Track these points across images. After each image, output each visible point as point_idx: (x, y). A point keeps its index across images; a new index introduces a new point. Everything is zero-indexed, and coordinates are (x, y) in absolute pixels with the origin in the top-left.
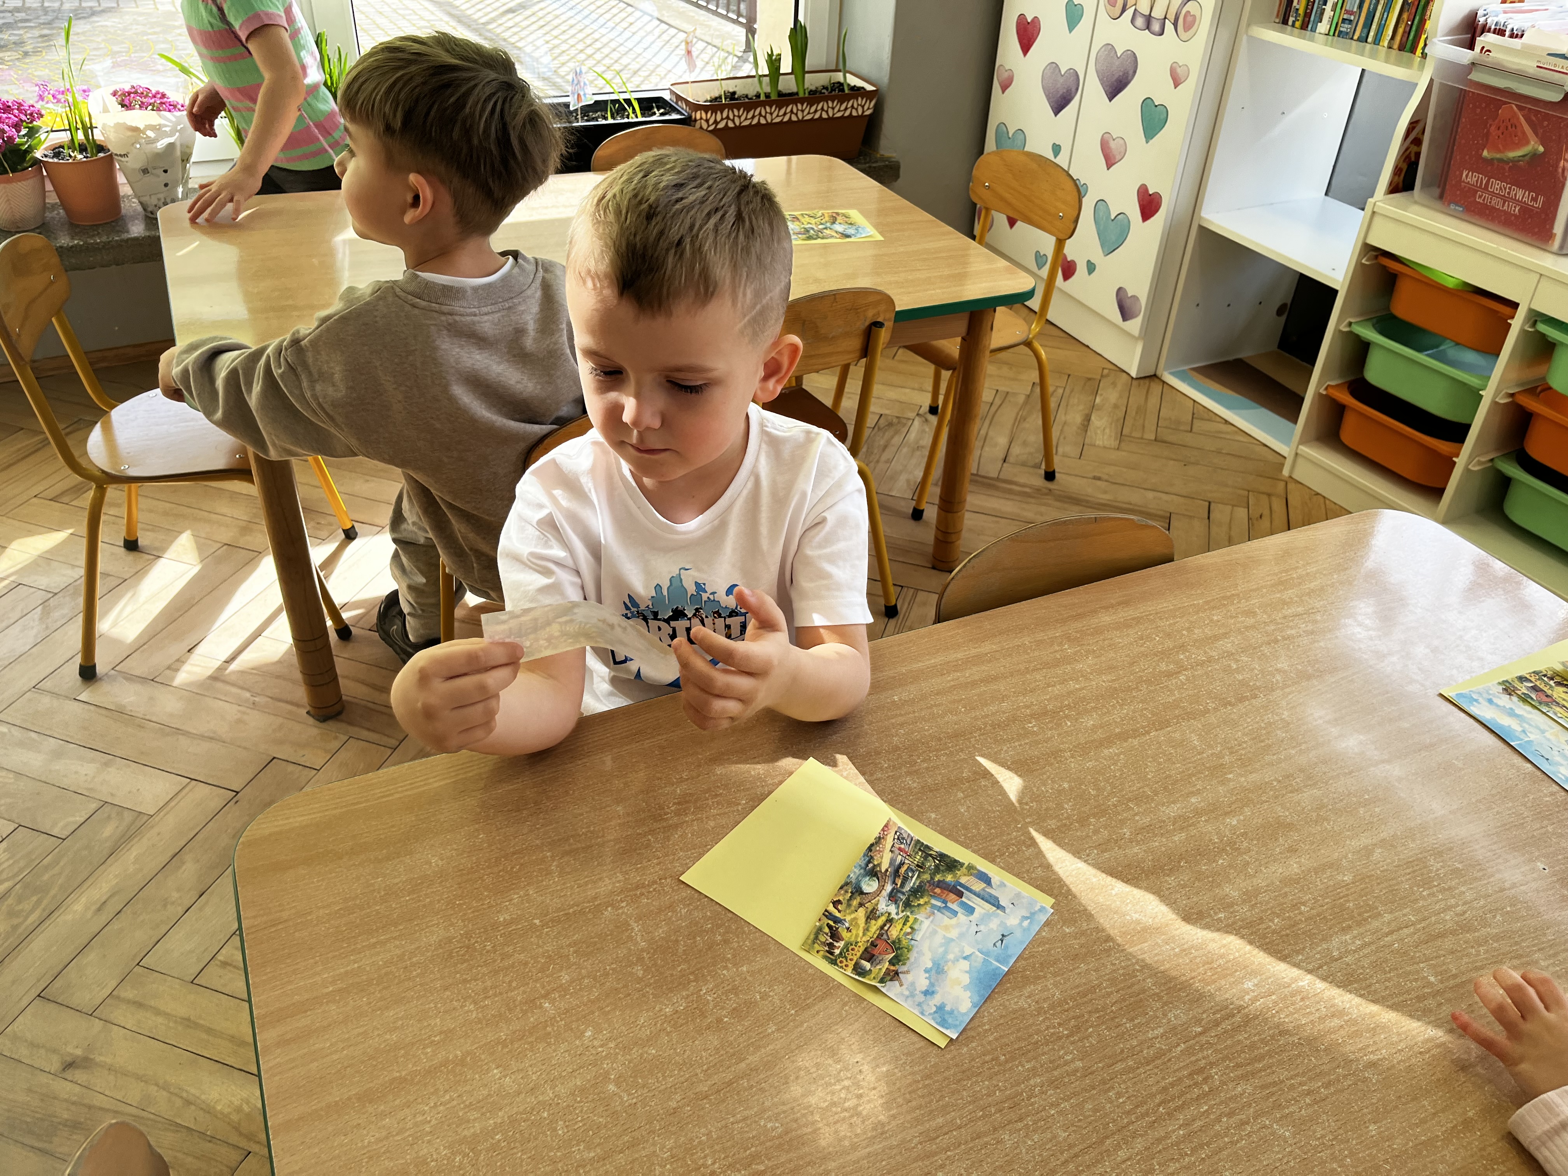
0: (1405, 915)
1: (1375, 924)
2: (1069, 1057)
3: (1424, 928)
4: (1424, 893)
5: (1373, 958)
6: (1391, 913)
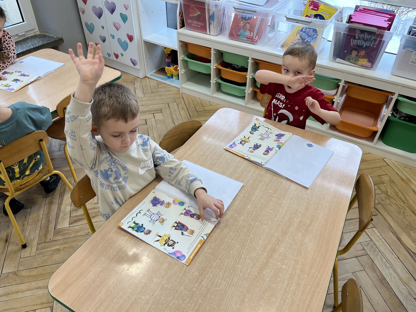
2: (232, 234)
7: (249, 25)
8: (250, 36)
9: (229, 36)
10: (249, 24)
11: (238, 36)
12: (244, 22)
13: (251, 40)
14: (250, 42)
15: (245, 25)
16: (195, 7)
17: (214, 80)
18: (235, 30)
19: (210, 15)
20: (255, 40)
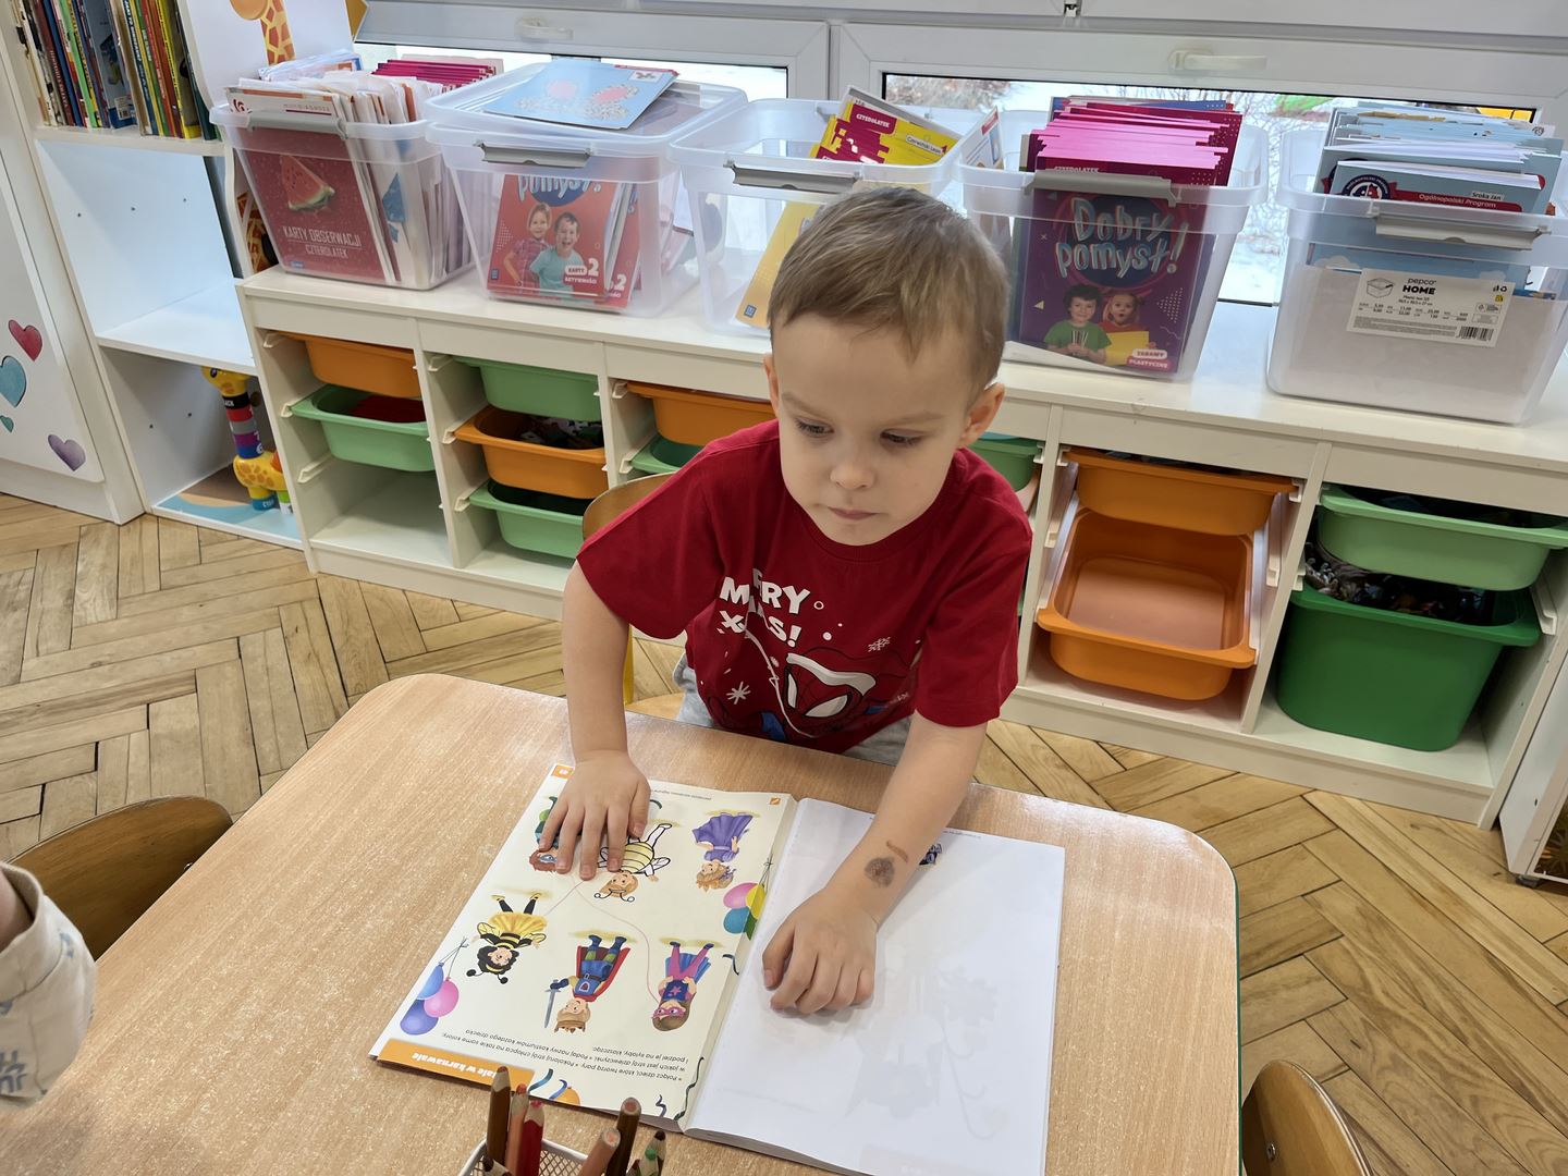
7: (575, 224)
8: (587, 277)
9: (489, 288)
10: (573, 219)
11: (531, 280)
12: (548, 216)
13: (598, 296)
14: (591, 305)
15: (556, 225)
16: (304, 161)
17: (454, 498)
18: (511, 254)
19: (383, 192)
20: (612, 291)
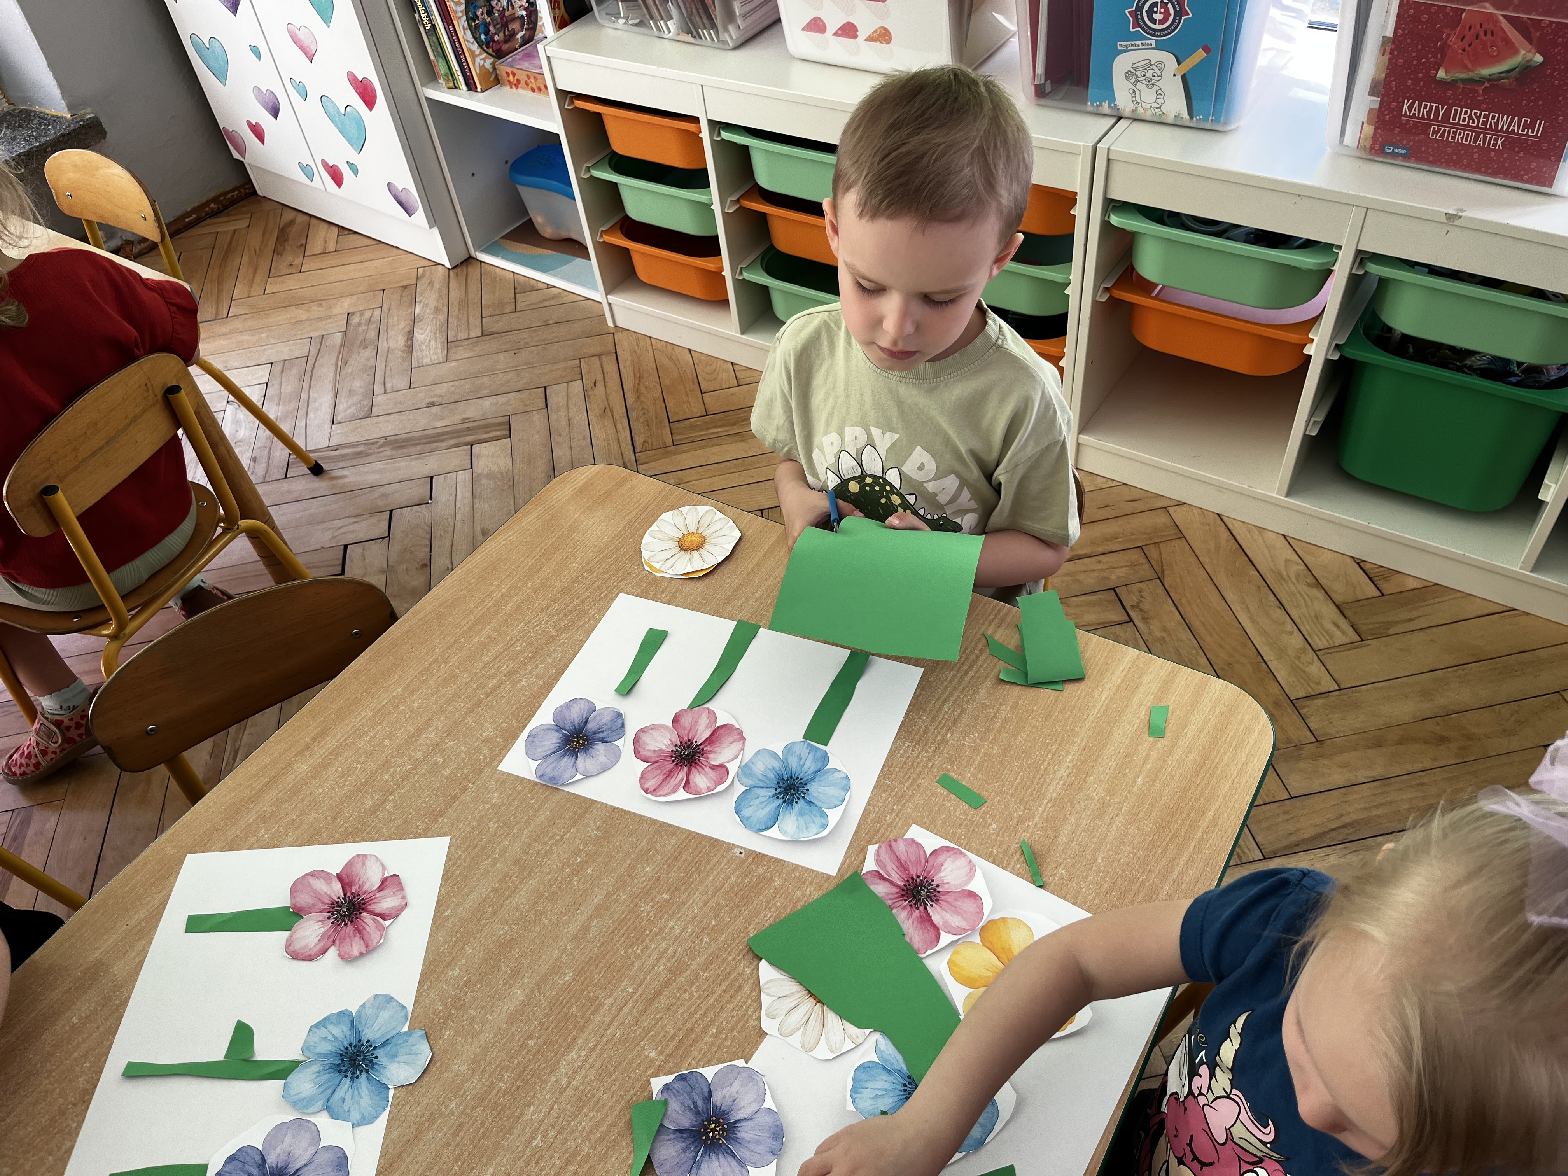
0: (623, 991)
1: (597, 1019)
3: (641, 995)
4: (639, 951)
5: (598, 1064)
6: (610, 996)
